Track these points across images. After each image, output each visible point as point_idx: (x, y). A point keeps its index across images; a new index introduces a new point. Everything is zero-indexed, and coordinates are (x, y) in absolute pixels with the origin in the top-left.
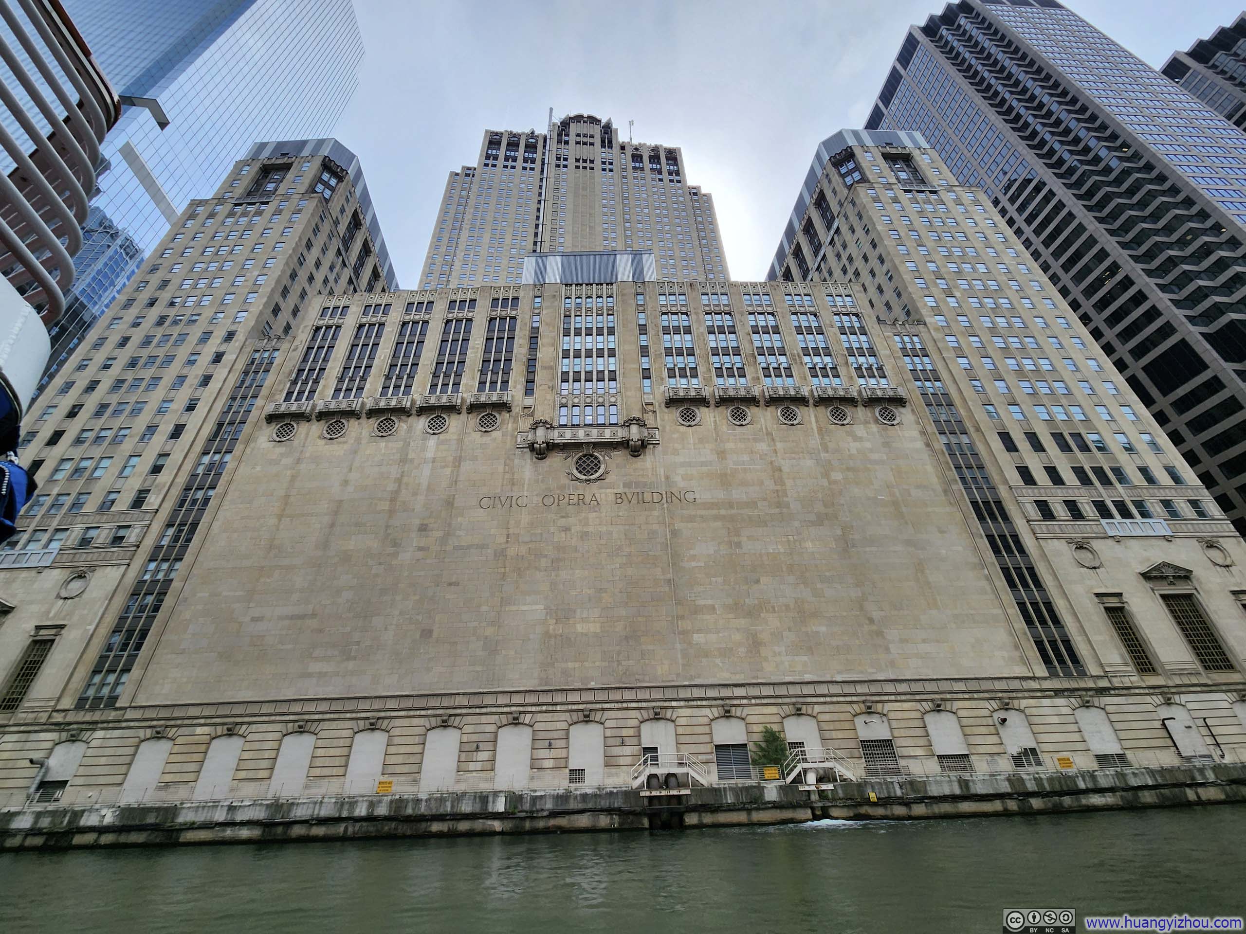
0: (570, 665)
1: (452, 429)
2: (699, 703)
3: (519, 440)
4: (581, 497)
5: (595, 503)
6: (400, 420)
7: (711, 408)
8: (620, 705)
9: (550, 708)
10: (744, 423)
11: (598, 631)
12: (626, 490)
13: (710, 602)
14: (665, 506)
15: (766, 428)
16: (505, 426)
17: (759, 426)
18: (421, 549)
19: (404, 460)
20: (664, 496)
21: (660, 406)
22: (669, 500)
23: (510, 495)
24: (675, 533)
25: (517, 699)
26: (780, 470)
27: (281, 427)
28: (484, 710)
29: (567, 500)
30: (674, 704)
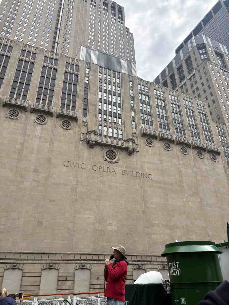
1: (49, 124)
2: (154, 263)
3: (81, 137)
4: (109, 169)
5: (114, 173)
6: (21, 112)
7: (158, 141)
9: (98, 262)
10: (169, 150)
12: (126, 169)
14: (141, 179)
15: (177, 154)
16: (75, 129)
17: (174, 153)
19: (24, 134)
20: (141, 175)
21: (139, 135)
22: (143, 177)
23: (78, 162)
24: (145, 191)
25: (83, 257)
28: (69, 262)
29: (103, 169)
30: (145, 263)
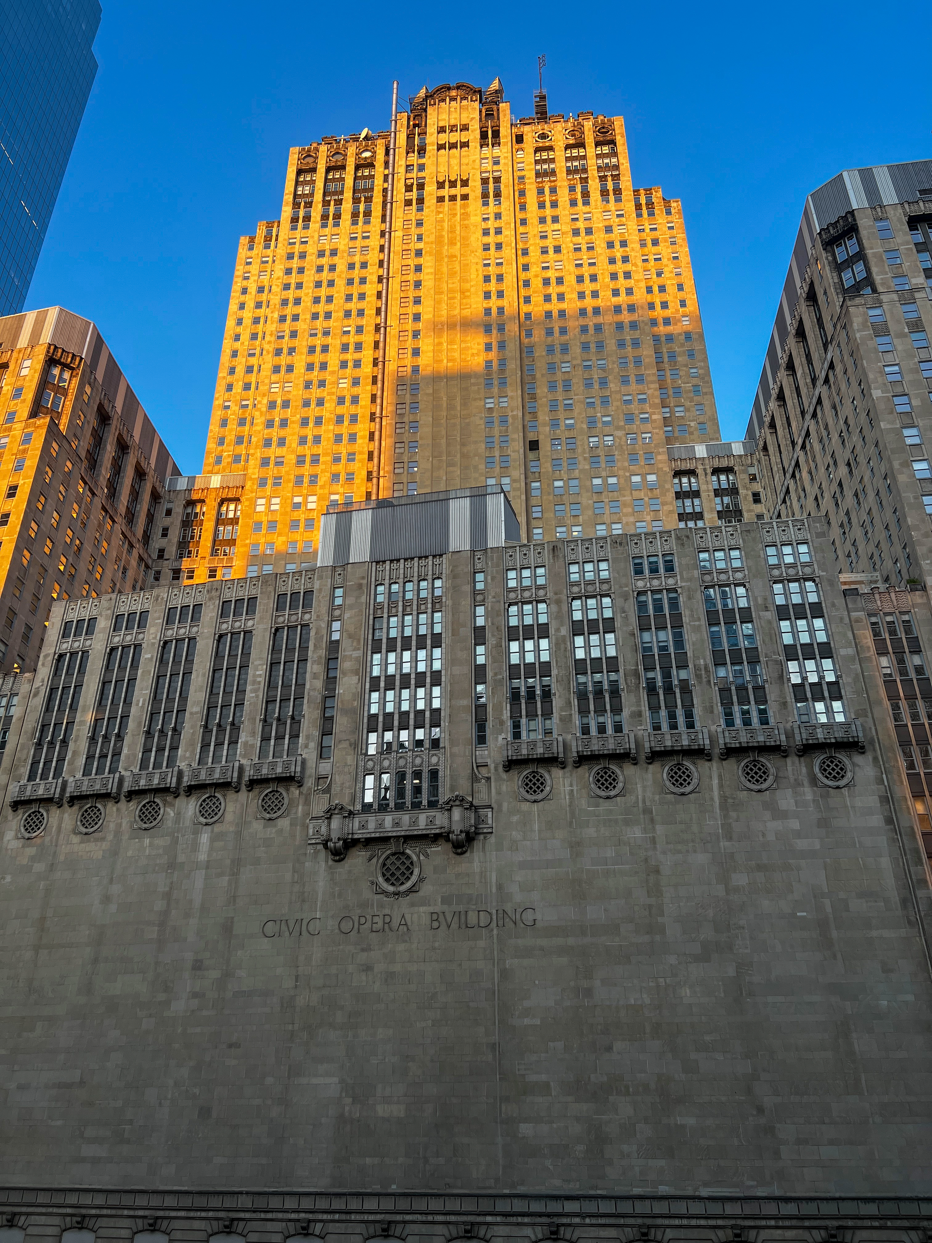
0: (368, 1160)
1: (229, 817)
2: (520, 1219)
3: (311, 832)
4: (387, 919)
5: (405, 929)
6: (165, 803)
7: (566, 770)
8: (424, 1218)
9: (343, 1217)
10: (613, 793)
11: (402, 1115)
12: (445, 908)
13: (544, 1077)
14: (495, 932)
15: (644, 801)
16: (294, 810)
17: (633, 798)
18: (195, 995)
19: (172, 865)
20: (494, 917)
21: (496, 769)
22: (501, 923)
23: (300, 918)
24: (505, 974)
25: (307, 1203)
26: (657, 871)
27: (29, 816)
28: (269, 1216)
29: (368, 925)
30: (489, 1219)
